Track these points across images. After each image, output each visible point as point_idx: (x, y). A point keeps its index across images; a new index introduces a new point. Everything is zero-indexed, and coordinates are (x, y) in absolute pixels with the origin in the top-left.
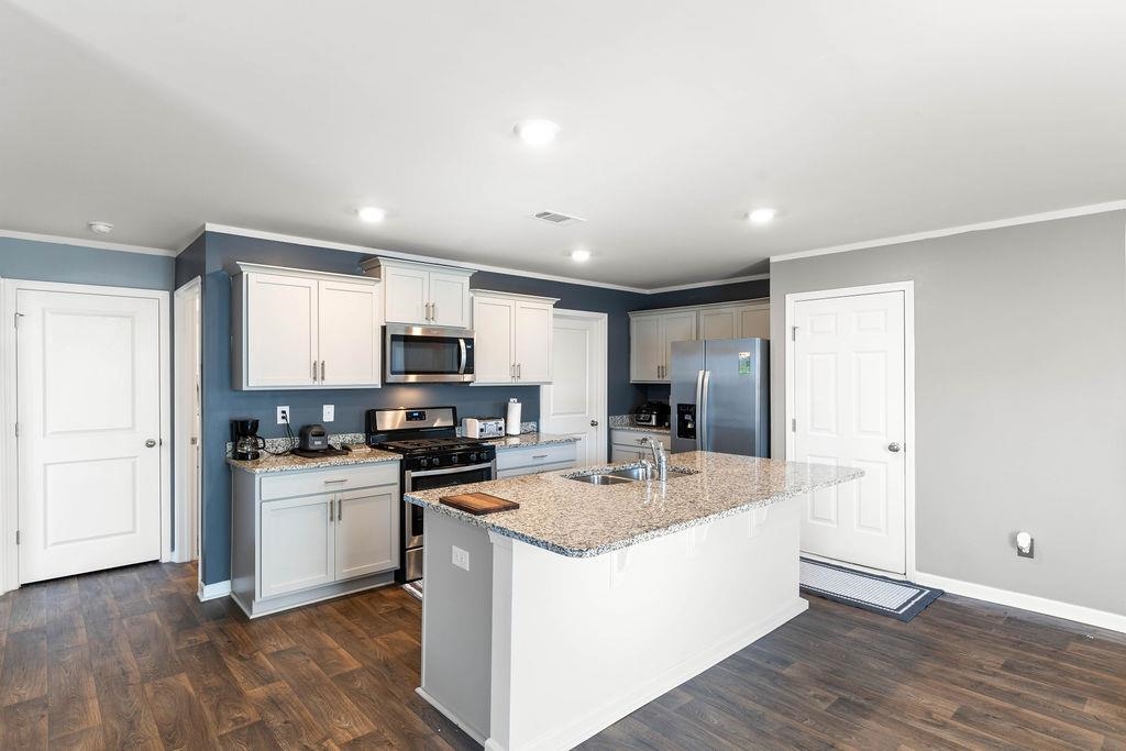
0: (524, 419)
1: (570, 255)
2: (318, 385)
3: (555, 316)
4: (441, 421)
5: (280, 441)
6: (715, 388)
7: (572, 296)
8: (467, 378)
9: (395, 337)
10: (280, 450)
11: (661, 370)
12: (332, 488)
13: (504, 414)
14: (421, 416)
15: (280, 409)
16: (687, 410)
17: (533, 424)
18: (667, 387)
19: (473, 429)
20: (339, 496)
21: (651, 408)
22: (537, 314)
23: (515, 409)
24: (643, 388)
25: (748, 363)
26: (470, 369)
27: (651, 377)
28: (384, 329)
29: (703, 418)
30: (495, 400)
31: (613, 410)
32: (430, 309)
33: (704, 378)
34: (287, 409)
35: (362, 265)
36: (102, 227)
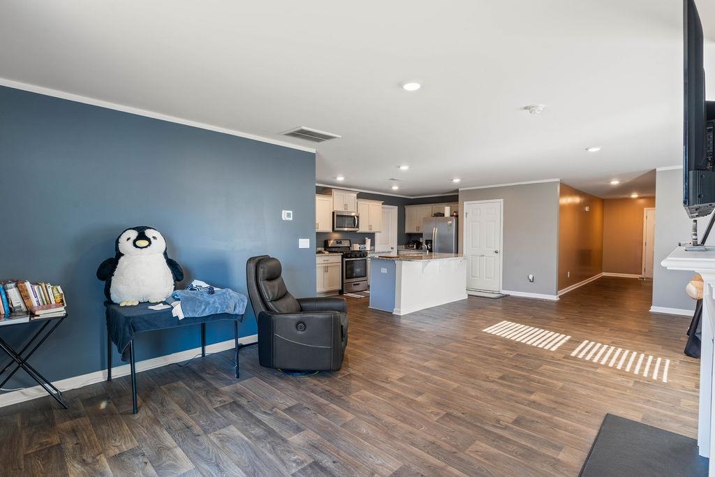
0: (371, 245)
3: (383, 208)
4: (346, 244)
6: (440, 236)
7: (388, 200)
8: (357, 229)
9: (337, 216)
11: (418, 228)
12: (326, 262)
13: (364, 243)
14: (341, 243)
16: (429, 242)
17: (374, 246)
18: (421, 235)
19: (356, 247)
20: (327, 265)
21: (414, 242)
22: (376, 206)
23: (368, 241)
24: (410, 235)
25: (451, 225)
26: (358, 227)
27: (414, 231)
28: (333, 213)
29: (435, 245)
30: (362, 237)
31: (399, 243)
32: (346, 206)
33: (435, 231)
35: (328, 191)
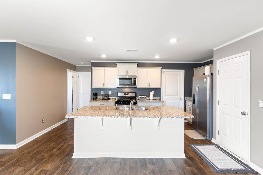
0: (155, 96)
1: (154, 57)
2: (104, 87)
4: (133, 95)
5: (102, 97)
8: (135, 86)
9: (118, 78)
10: (102, 98)
14: (128, 94)
15: (102, 91)
17: (158, 98)
25: (206, 82)
26: (135, 84)
29: (197, 98)
32: (127, 72)
33: (197, 87)
34: (103, 91)
35: (113, 65)
36: (82, 63)
